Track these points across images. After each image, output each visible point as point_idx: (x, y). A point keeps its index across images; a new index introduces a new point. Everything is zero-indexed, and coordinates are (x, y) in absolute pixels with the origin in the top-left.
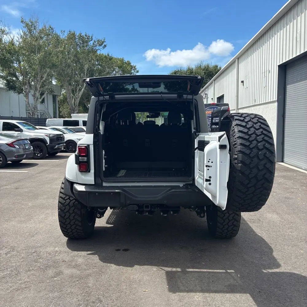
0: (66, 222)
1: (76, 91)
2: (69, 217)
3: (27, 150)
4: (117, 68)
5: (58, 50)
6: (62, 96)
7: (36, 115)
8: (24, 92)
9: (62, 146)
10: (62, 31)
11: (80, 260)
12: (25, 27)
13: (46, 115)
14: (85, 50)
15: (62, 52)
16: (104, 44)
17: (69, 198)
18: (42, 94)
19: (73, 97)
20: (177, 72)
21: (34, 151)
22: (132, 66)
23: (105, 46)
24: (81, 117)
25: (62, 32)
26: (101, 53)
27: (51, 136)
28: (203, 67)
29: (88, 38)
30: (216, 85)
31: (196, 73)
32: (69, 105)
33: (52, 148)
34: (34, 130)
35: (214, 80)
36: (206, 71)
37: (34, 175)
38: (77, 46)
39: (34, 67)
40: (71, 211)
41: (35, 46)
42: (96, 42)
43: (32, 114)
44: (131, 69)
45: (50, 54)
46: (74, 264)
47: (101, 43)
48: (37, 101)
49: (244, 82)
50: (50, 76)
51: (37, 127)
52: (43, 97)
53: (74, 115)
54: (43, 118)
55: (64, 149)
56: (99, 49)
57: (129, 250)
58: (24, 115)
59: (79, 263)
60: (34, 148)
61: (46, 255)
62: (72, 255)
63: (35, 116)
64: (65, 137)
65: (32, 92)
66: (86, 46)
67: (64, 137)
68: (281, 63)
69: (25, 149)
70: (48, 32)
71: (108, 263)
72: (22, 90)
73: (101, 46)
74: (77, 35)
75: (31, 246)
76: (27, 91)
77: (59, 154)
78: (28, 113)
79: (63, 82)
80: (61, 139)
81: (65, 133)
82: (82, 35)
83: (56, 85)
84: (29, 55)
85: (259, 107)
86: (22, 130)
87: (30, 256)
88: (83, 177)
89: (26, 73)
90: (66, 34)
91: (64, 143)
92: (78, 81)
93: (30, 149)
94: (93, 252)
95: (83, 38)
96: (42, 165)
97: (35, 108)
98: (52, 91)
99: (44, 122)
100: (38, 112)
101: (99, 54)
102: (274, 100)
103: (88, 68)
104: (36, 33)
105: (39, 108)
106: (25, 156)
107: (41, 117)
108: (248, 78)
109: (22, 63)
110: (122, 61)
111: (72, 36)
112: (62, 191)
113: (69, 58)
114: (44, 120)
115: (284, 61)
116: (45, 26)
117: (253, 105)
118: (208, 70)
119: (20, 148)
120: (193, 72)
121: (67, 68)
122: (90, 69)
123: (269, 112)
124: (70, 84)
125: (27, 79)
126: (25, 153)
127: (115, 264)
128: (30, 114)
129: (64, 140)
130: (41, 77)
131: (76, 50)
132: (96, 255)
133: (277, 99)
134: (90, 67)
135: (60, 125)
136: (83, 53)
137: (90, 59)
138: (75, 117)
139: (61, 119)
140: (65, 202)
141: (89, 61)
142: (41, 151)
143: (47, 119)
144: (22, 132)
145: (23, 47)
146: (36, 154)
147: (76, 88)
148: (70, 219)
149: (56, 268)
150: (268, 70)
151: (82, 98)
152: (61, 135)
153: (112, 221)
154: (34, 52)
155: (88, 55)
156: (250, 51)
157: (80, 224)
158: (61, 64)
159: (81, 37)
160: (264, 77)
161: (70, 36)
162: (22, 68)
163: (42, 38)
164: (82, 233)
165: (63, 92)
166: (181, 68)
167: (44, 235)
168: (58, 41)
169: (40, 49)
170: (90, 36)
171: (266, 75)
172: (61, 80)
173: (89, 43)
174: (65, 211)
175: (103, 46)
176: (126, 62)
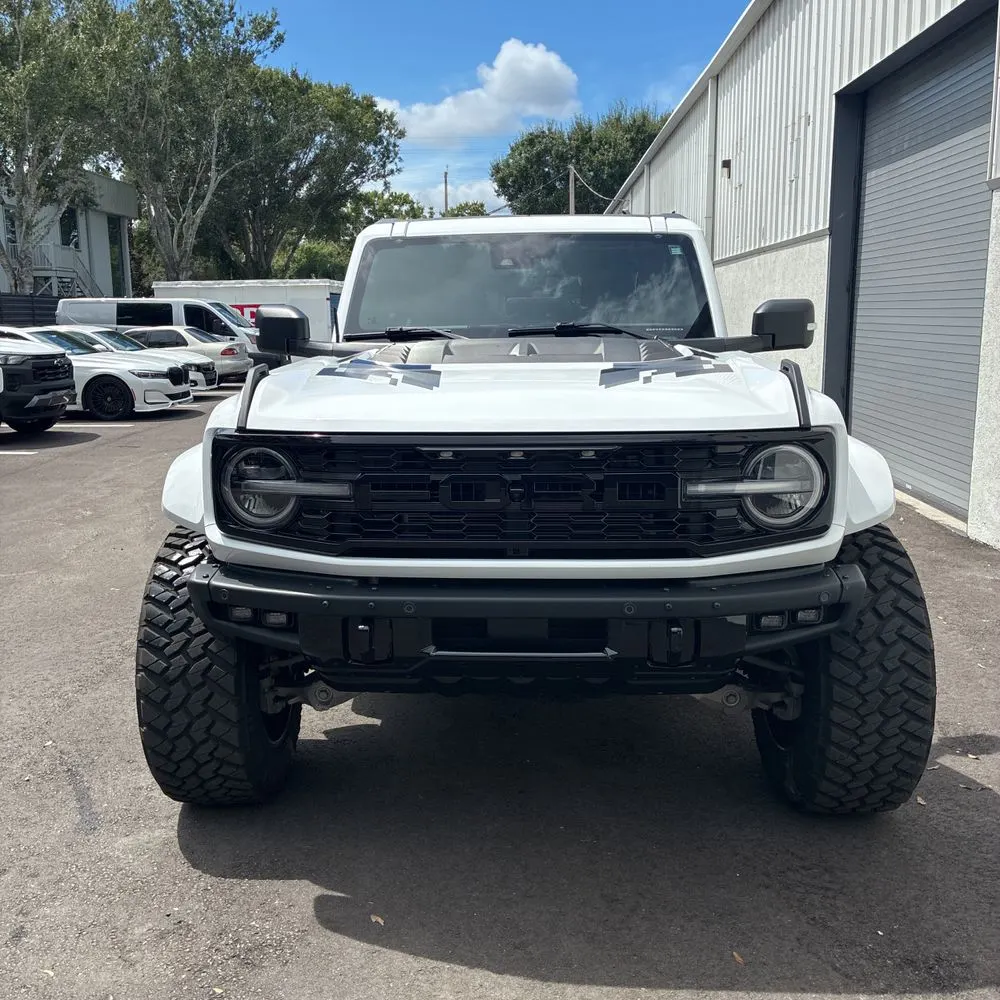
1: (184, 203)
7: (27, 286)
13: (82, 287)
14: (210, 53)
16: (274, 34)
19: (172, 223)
20: (537, 137)
22: (380, 114)
23: (280, 38)
27: (11, 362)
28: (627, 120)
29: (217, 12)
30: (652, 181)
31: (601, 142)
35: (649, 163)
36: (638, 132)
38: (179, 38)
42: (248, 27)
44: (378, 123)
47: (264, 30)
48: (26, 232)
49: (733, 164)
56: (259, 52)
63: (23, 286)
66: (214, 39)
68: (845, 82)
73: (265, 39)
80: (58, 374)
92: (191, 167)
97: (23, 259)
102: (821, 228)
103: (225, 122)
110: (344, 95)
117: (757, 247)
118: (644, 132)
120: (591, 138)
122: (229, 126)
123: (803, 276)
131: (176, 51)
136: (205, 64)
137: (229, 87)
138: (165, 293)
139: (114, 299)
141: (228, 96)
147: (185, 190)
150: (803, 112)
151: (204, 227)
155: (220, 73)
159: (190, 5)
166: (550, 123)
171: (799, 134)
173: (224, 31)
175: (272, 38)
176: (360, 99)
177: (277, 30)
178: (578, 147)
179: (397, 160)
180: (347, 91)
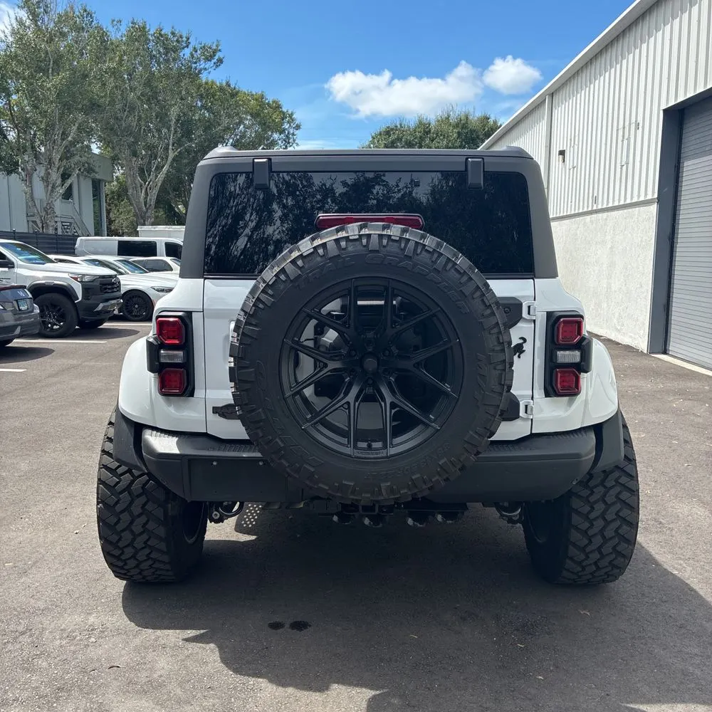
0: (120, 540)
1: (149, 171)
2: (128, 528)
3: (23, 316)
4: (249, 117)
5: (104, 67)
6: (115, 183)
7: (51, 228)
8: (20, 170)
9: (113, 305)
10: (113, 21)
11: (163, 664)
12: (22, 8)
13: (76, 228)
14: (171, 69)
15: (114, 73)
16: (216, 57)
17: (129, 471)
18: (65, 176)
19: (141, 186)
20: (392, 129)
21: (42, 317)
22: (284, 113)
23: (220, 61)
24: (162, 235)
25: (115, 23)
26: (210, 80)
27: (86, 279)
28: (454, 119)
29: (178, 41)
31: (437, 134)
32: (131, 204)
33: (90, 309)
34: (43, 264)
36: (462, 128)
37: (40, 381)
38: (151, 59)
39: (44, 106)
40: (136, 509)
41: (47, 53)
42: (199, 52)
43: (40, 225)
44: (283, 119)
45: (85, 76)
46: (143, 677)
47: (210, 54)
48: (52, 191)
49: (567, 154)
50: (86, 132)
51: (52, 257)
52: (69, 182)
53: (145, 228)
54: (69, 236)
55: (120, 311)
56: (205, 69)
57: (310, 626)
58: (22, 227)
59: (161, 676)
60: (42, 311)
61: (58, 642)
62: (137, 641)
63: (47, 228)
64: (122, 282)
65: (41, 171)
66: (174, 60)
67: (119, 282)
68: (672, 103)
69: (17, 312)
70: (79, 23)
71: (249, 675)
72: (16, 164)
73: (210, 61)
74: (151, 32)
75: (15, 609)
76: (29, 168)
77: (106, 325)
78: (33, 221)
79: (117, 148)
80: (113, 288)
81: (121, 274)
82: (163, 33)
83: (100, 155)
84: (32, 76)
85: (605, 215)
86: (13, 263)
87: (10, 647)
88: (172, 410)
89: (26, 123)
90: (124, 29)
91: (118, 298)
92: (153, 147)
93: (32, 311)
94: (202, 631)
95: (167, 39)
96: (65, 354)
97: (49, 209)
98: (90, 170)
99: (71, 244)
100: (56, 219)
101: (204, 81)
102: (649, 197)
103: (179, 116)
104: (49, 23)
105: (58, 212)
106: (18, 331)
107: (63, 232)
108: (576, 143)
109: (14, 97)
110: (260, 99)
111: (138, 34)
112: (109, 447)
113: (132, 89)
114: (71, 240)
115: (681, 99)
116: (72, 8)
117: (590, 209)
118: (466, 128)
119: (5, 309)
120: (430, 131)
121: (126, 113)
122: (182, 118)
124: (135, 154)
125: (28, 137)
126: (18, 322)
127: (271, 681)
128: (37, 226)
129: (119, 290)
130: (63, 133)
131: (147, 67)
132: (212, 645)
133: (656, 196)
134: (184, 113)
135: (110, 254)
136: (167, 76)
137: (184, 93)
138: (146, 234)
139: (114, 238)
140: (118, 483)
141: (182, 99)
142: (62, 317)
143: (79, 239)
144: (13, 267)
145: (16, 56)
146: (50, 325)
147: (150, 163)
148: (132, 532)
149: (87, 694)
150: (633, 120)
151: (163, 190)
152: (111, 277)
153: (251, 523)
154: (45, 71)
155: (178, 82)
156: (584, 76)
157: (163, 546)
158: (112, 102)
159: (160, 37)
160: (623, 141)
161: (134, 34)
162: (16, 109)
163: (63, 35)
164: (168, 570)
165: (119, 172)
166: (401, 121)
167: (57, 570)
168: (104, 46)
169: (58, 61)
170: (184, 35)
171: (629, 135)
172: (113, 143)
173: (181, 54)
174: (119, 508)
175: (215, 60)
176: (271, 103)
177: (219, 55)
178: (421, 137)
179: (295, 145)
180: (262, 97)
